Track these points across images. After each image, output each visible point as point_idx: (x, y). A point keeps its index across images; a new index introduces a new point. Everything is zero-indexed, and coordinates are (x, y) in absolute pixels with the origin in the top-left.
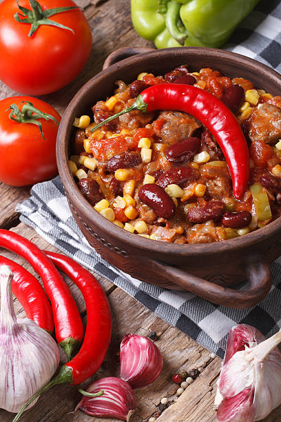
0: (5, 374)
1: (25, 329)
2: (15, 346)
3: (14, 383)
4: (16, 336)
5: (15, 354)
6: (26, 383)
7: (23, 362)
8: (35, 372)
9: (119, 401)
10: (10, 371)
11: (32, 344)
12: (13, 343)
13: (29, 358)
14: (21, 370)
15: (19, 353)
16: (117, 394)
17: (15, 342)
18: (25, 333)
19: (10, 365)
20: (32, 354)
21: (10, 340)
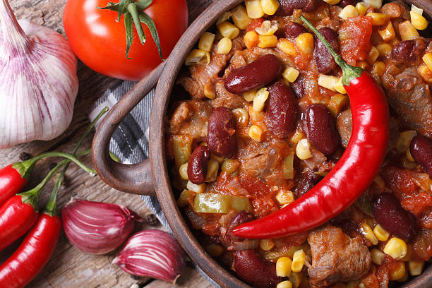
0: (36, 104)
1: (37, 41)
2: (34, 67)
3: (48, 111)
4: (31, 53)
5: (39, 76)
6: (62, 106)
7: (50, 81)
8: (66, 89)
9: (166, 264)
10: (41, 99)
11: (52, 57)
12: (31, 63)
13: (56, 75)
14: (51, 94)
15: (42, 73)
16: (166, 257)
17: (32, 60)
18: (39, 46)
19: (38, 91)
20: (57, 69)
21: (26, 62)
